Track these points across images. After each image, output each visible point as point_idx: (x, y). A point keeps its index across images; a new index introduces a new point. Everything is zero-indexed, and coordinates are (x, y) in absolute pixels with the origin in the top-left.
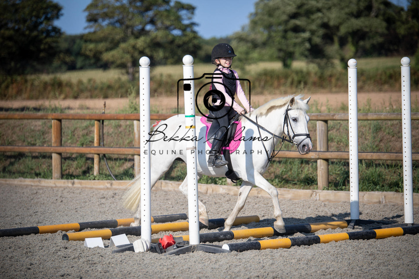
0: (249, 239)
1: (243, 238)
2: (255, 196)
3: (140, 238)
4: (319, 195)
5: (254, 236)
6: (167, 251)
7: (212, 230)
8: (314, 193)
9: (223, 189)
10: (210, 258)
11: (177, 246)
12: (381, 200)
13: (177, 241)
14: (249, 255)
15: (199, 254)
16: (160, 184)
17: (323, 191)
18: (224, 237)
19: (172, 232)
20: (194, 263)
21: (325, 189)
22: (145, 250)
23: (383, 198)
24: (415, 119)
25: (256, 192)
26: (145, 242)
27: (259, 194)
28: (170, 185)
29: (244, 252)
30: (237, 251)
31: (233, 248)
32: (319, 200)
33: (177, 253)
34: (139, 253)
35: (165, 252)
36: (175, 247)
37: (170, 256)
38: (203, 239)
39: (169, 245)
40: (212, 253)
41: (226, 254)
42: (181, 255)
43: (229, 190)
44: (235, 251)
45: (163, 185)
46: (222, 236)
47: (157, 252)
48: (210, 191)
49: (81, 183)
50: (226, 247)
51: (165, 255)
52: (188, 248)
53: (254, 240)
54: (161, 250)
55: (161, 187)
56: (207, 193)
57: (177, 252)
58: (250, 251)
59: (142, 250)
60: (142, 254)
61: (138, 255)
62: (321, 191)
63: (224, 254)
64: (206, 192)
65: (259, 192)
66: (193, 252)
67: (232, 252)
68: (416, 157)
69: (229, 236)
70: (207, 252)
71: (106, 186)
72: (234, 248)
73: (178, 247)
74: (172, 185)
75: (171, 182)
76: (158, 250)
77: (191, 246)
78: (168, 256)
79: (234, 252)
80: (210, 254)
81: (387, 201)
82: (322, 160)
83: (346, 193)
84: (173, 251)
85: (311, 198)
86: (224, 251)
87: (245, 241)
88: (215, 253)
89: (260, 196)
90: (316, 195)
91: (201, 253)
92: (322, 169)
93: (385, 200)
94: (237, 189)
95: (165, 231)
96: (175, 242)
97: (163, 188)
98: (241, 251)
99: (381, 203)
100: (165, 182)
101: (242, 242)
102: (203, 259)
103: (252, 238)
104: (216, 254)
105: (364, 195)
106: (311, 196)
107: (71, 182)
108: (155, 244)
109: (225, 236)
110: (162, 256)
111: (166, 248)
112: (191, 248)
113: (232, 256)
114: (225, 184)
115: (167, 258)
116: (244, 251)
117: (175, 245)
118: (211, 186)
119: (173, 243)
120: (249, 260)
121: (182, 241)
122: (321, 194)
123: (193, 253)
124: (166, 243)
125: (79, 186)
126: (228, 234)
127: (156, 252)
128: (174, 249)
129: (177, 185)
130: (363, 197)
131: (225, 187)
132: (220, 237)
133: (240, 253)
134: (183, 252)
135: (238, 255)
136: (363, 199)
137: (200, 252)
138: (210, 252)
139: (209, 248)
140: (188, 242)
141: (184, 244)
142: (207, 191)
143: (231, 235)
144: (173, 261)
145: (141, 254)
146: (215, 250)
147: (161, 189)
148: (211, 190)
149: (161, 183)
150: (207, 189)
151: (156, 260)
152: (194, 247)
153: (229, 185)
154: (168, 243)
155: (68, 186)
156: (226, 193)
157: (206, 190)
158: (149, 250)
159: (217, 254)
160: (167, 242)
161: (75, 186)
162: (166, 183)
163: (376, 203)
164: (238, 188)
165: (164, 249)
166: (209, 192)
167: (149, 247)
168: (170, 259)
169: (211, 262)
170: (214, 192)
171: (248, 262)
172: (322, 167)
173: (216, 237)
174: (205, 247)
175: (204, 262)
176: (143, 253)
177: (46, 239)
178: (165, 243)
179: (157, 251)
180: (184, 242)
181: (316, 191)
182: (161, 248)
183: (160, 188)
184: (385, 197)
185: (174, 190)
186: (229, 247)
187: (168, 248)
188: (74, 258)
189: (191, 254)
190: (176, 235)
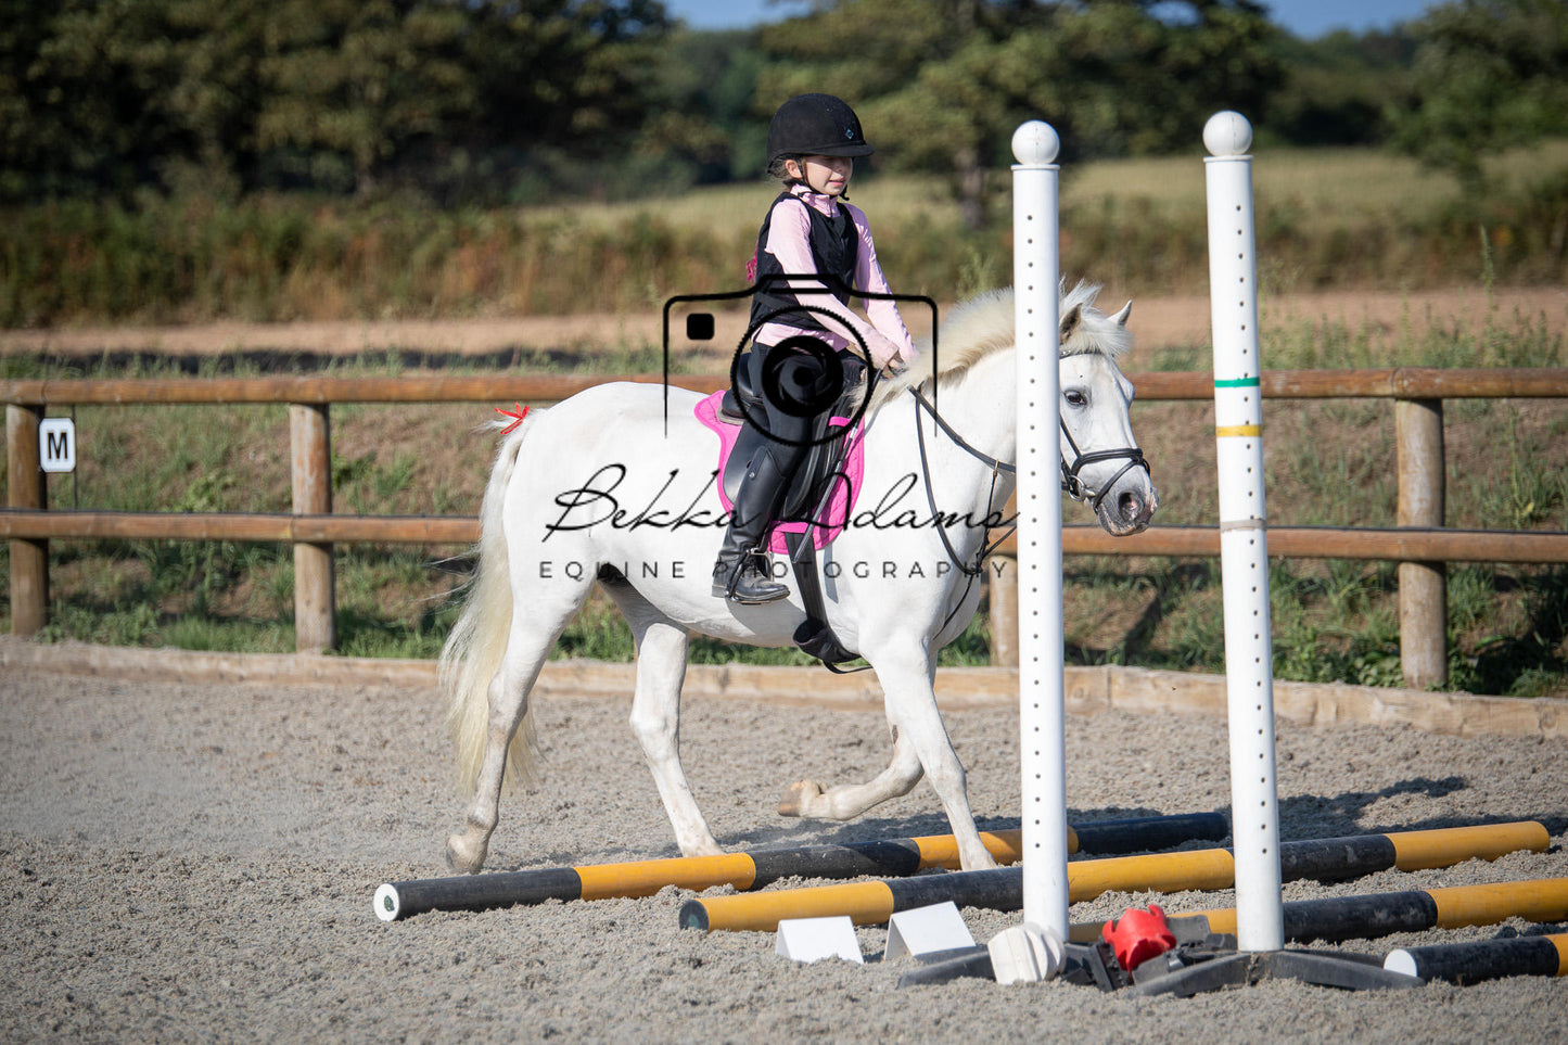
0: (1505, 929)
1: (1480, 921)
2: (1531, 738)
3: (1021, 920)
5: (1527, 916)
6: (1141, 980)
7: (1339, 887)
9: (1385, 703)
10: (1333, 1011)
11: (1181, 956)
13: (1183, 936)
14: (1505, 1000)
15: (1283, 991)
16: (1105, 681)
18: (1393, 918)
19: (1159, 894)
20: (1259, 1034)
22: (1043, 973)
25: (1535, 717)
26: (1043, 939)
27: (1549, 726)
28: (1148, 686)
29: (1482, 987)
30: (1453, 981)
31: (1433, 965)
33: (1185, 989)
34: (1017, 985)
35: (1131, 982)
36: (1175, 962)
37: (1151, 998)
38: (1297, 925)
39: (1147, 951)
40: (1341, 988)
41: (1403, 992)
42: (1201, 998)
43: (1414, 709)
44: (1444, 979)
45: (1116, 688)
46: (1381, 915)
47: (1094, 983)
48: (1326, 715)
49: (757, 681)
50: (1400, 961)
51: (1130, 997)
52: (1230, 964)
53: (1528, 933)
54: (1111, 973)
55: (1109, 696)
56: (1312, 722)
57: (1185, 982)
58: (1511, 979)
59: (1028, 975)
60: (1028, 991)
61: (1011, 995)
63: (1392, 993)
64: (1307, 717)
65: (1546, 716)
66: (1254, 983)
67: (1431, 986)
69: (1413, 912)
70: (1317, 985)
71: (868, 692)
72: (1438, 966)
73: (1187, 962)
74: (1155, 686)
75: (1152, 674)
76: (1098, 972)
77: (1246, 959)
78: (1142, 1000)
79: (1438, 987)
80: (1329, 991)
84: (1164, 979)
86: (1392, 981)
87: (1486, 934)
88: (1353, 990)
89: (1550, 734)
91: (1288, 986)
94: (1447, 706)
95: (1130, 890)
96: (1172, 942)
97: (1116, 702)
98: (1469, 982)
100: (1127, 675)
101: (1476, 938)
102: (1302, 1016)
103: (1519, 925)
104: (1359, 993)
107: (715, 675)
108: (1086, 948)
109: (1397, 914)
110: (1119, 1000)
111: (1135, 964)
112: (1245, 965)
113: (1430, 1004)
114: (1392, 684)
115: (1139, 1010)
116: (1485, 978)
117: (1173, 953)
118: (1333, 693)
119: (1166, 945)
120: (1505, 1020)
121: (1204, 937)
123: (1255, 991)
124: (1135, 945)
125: (749, 690)
126: (1412, 904)
127: (1088, 984)
128: (1171, 970)
131: (1396, 695)
132: (1374, 916)
133: (1464, 990)
134: (1212, 981)
135: (1457, 997)
137: (1286, 982)
138: (1328, 986)
139: (1327, 966)
140: (1231, 941)
141: (1215, 949)
142: (1313, 714)
143: (1425, 911)
144: (1167, 1021)
145: (1025, 993)
146: (1351, 974)
147: (1110, 705)
148: (1334, 709)
149: (1110, 680)
150: (1316, 706)
151: (1089, 1018)
152: (1257, 961)
153: (1413, 686)
154: (1143, 943)
155: (702, 694)
156: (1398, 723)
157: (1311, 709)
158: (1058, 974)
159: (1363, 993)
160: (1139, 938)
161: (731, 690)
162: (1132, 679)
164: (1451, 701)
165: (1125, 968)
166: (1320, 717)
167: (1058, 961)
168: (1150, 1013)
169: (1334, 1029)
170: (1346, 720)
171: (1500, 1031)
173: (1357, 918)
174: (1306, 962)
175: (1305, 1027)
176: (1031, 985)
177: (613, 924)
178: (1130, 943)
179: (1096, 977)
180: (1215, 938)
182: (1110, 964)
183: (1105, 700)
185: (1167, 708)
186: (1417, 961)
187: (1142, 966)
188: (732, 1007)
189: (1246, 991)
190: (1180, 907)
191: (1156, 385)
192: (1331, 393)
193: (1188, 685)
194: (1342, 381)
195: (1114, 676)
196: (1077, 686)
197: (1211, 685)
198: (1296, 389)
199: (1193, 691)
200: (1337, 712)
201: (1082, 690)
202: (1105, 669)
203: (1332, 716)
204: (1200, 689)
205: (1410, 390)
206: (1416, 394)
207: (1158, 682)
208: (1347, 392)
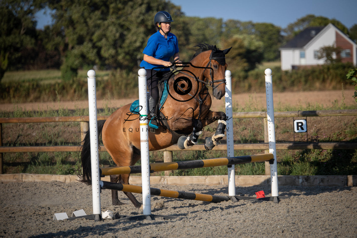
4: (167, 180)
8: (163, 178)
12: (220, 182)
16: (21, 176)
17: (171, 176)
21: (172, 175)
23: (222, 180)
24: (247, 117)
28: (30, 177)
32: (167, 184)
45: (23, 177)
55: (22, 179)
62: (168, 177)
68: (248, 147)
74: (32, 177)
75: (31, 175)
81: (226, 182)
82: (168, 152)
83: (190, 177)
85: (160, 183)
90: (164, 180)
92: (168, 159)
93: (224, 182)
97: (23, 180)
99: (221, 184)
100: (26, 175)
105: (206, 178)
106: (160, 181)
118: (69, 177)
122: (168, 179)
129: (37, 176)
130: (205, 180)
136: (205, 181)
148: (69, 180)
149: (22, 176)
150: (66, 179)
157: (65, 180)
162: (27, 176)
163: (217, 184)
170: (72, 182)
172: (168, 158)
181: (164, 176)
183: (21, 180)
184: (223, 179)
185: (34, 181)
191: (31, 120)
192: (68, 121)
193: (39, 176)
194: (70, 119)
195: (23, 175)
196: (15, 177)
197: (43, 176)
198: (61, 120)
199: (40, 177)
200: (70, 180)
201: (16, 178)
202: (21, 174)
203: (69, 181)
204: (41, 177)
205: (84, 120)
206: (86, 121)
207: (33, 176)
208: (71, 120)
